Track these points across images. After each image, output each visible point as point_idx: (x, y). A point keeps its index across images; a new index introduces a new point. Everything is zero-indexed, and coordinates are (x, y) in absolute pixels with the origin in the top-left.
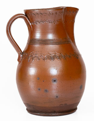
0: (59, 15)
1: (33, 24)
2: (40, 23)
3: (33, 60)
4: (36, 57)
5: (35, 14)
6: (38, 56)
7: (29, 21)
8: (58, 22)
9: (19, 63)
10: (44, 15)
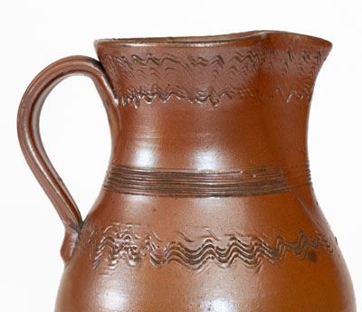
0: (233, 67)
1: (126, 101)
2: (149, 100)
3: (114, 262)
4: (126, 249)
5: (130, 61)
6: (133, 243)
7: (112, 87)
8: (231, 97)
9: (66, 266)
10: (164, 66)
